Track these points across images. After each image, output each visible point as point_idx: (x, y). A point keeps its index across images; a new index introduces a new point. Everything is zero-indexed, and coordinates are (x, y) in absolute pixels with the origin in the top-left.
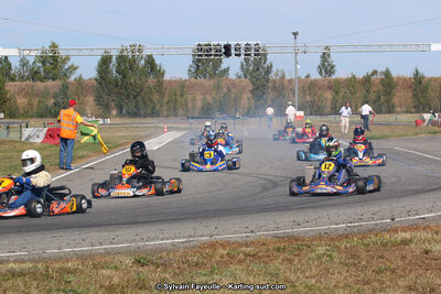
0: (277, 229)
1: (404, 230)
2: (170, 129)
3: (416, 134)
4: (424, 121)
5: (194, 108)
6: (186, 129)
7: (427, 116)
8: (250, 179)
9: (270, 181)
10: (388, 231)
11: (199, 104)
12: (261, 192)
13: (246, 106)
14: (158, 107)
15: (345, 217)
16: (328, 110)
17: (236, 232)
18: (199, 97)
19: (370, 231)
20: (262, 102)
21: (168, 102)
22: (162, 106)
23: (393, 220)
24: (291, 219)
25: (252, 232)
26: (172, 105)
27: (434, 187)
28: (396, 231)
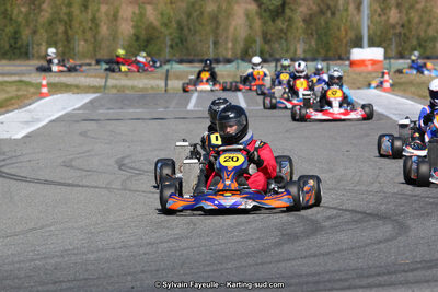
2: (56, 88)
5: (114, 37)
6: (94, 89)
11: (126, 29)
12: (278, 244)
13: (243, 33)
14: (26, 33)
18: (127, 12)
20: (280, 23)
21: (51, 23)
22: (35, 32)
26: (61, 29)
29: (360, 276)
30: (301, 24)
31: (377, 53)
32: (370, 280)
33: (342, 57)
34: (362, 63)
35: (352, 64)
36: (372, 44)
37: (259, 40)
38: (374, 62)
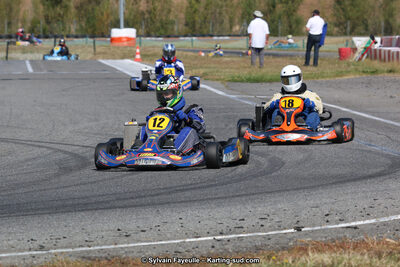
0: (88, 243)
1: (319, 248)
3: (340, 74)
4: (355, 50)
7: (360, 42)
8: (37, 151)
9: (75, 156)
10: (290, 250)
12: (57, 175)
13: (30, 16)
15: (212, 223)
16: (179, 27)
17: (12, 248)
19: (257, 249)
23: (299, 229)
24: (113, 225)
25: (42, 248)
27: (373, 171)
28: (303, 249)
29: (118, 199)
30: (73, 10)
31: (131, 33)
32: (126, 202)
33: (105, 34)
34: (119, 39)
35: (113, 40)
36: (127, 25)
37: (43, 22)
38: (129, 39)
